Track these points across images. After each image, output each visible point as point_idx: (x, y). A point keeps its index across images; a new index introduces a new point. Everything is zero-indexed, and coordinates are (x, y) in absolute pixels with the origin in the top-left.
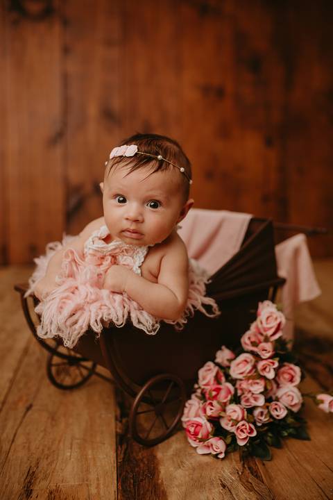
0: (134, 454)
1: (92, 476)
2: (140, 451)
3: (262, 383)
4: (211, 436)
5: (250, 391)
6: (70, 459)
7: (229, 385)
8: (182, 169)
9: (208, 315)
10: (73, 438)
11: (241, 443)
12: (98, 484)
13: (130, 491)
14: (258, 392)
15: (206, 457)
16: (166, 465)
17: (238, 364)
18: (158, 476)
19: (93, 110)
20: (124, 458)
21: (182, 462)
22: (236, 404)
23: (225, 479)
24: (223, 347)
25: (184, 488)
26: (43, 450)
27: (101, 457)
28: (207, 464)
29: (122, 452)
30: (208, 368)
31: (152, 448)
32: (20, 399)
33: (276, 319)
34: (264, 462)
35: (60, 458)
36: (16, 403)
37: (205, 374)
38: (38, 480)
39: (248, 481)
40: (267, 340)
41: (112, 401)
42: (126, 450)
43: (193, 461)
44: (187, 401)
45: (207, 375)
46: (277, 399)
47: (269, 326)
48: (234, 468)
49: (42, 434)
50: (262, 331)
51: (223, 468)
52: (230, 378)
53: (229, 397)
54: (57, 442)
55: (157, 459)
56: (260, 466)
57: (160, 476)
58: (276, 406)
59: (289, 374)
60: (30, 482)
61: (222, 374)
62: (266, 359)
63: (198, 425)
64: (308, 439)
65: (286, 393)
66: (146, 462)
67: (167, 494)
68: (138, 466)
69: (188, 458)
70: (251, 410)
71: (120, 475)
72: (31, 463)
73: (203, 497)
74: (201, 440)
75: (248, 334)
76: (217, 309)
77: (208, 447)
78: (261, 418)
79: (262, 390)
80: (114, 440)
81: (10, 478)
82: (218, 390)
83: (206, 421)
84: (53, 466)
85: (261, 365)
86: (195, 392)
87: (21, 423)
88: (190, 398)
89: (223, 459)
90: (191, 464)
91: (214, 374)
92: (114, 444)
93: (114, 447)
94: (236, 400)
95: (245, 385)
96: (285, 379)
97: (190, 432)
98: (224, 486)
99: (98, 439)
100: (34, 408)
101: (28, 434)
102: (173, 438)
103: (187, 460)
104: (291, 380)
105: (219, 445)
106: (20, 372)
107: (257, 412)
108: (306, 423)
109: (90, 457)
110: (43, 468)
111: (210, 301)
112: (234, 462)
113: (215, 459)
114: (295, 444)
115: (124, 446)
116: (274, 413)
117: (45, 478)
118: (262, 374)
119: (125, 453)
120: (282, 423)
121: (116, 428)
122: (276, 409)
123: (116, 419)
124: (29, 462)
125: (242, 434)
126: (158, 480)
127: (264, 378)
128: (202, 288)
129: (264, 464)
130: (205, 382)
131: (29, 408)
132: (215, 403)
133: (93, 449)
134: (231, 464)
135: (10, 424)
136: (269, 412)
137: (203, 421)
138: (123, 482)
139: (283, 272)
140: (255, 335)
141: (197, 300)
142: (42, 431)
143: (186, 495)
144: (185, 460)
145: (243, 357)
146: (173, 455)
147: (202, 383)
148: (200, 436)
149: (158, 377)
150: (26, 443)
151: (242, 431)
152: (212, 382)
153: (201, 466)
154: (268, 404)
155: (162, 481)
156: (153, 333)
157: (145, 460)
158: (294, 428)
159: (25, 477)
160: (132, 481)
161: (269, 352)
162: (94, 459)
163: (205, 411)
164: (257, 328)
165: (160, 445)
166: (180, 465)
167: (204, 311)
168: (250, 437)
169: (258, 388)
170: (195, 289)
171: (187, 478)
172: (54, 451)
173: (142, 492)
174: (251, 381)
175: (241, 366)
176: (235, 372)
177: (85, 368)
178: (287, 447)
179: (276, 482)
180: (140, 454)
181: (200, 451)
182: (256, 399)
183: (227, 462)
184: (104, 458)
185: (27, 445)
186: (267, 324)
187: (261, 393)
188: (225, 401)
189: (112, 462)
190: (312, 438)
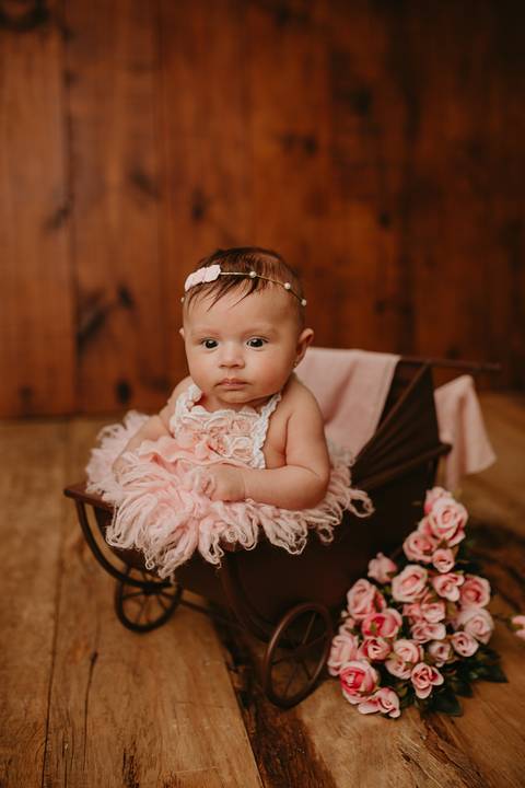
0: (269, 720)
1: (220, 757)
2: (277, 715)
3: (441, 607)
4: (377, 688)
5: (424, 619)
6: (179, 733)
7: (394, 612)
8: (287, 286)
9: (359, 515)
10: (174, 701)
11: (423, 696)
12: (231, 769)
13: (281, 776)
14: (437, 621)
15: (373, 718)
16: (320, 732)
17: (404, 582)
18: (313, 750)
19: (114, 175)
20: (256, 728)
21: (340, 727)
22: (408, 638)
23: (406, 749)
24: (380, 555)
25: (353, 766)
26: (135, 722)
27: (224, 727)
28: (376, 727)
29: (253, 718)
30: (361, 588)
31: (293, 709)
32: (76, 644)
33: (456, 515)
34: (454, 719)
35: (164, 733)
36: (72, 652)
37: (357, 597)
38: (143, 769)
39: (438, 749)
40: (443, 545)
41: (213, 639)
42: (256, 715)
43: (355, 724)
44: (333, 637)
45: (361, 598)
46: (462, 628)
47: (446, 526)
48: (415, 731)
49: (126, 699)
50: (437, 533)
51: (399, 732)
52: (392, 601)
53: (396, 630)
54: (152, 710)
55: (304, 725)
56: (448, 726)
57: (316, 752)
58: (461, 639)
59: (474, 590)
60: (130, 773)
61: (381, 596)
62: (446, 574)
63: (359, 673)
64: (505, 680)
65: (472, 619)
66: (290, 731)
67: (334, 776)
68: (280, 737)
69: (347, 719)
70: (426, 646)
71: (258, 752)
72: (124, 742)
73: (383, 776)
74: (364, 694)
75: (413, 536)
76: (370, 505)
77: (375, 703)
78: (440, 656)
79: (442, 617)
80: (234, 699)
81: (100, 770)
82: (380, 620)
83: (369, 666)
84: (158, 745)
85: (438, 582)
86: (343, 623)
87: (90, 682)
88: (337, 633)
89: (396, 719)
90: (354, 729)
91: (371, 597)
92: (236, 705)
93: (238, 711)
94: (406, 632)
95: (416, 612)
96: (469, 598)
97: (346, 683)
98: (407, 758)
99: (211, 701)
100: (100, 658)
101: (106, 699)
102: (319, 692)
103: (347, 724)
104: (478, 599)
105: (390, 699)
106: (63, 602)
107: (434, 649)
108: (499, 657)
109: (207, 728)
110: (144, 749)
111: (360, 494)
112: (413, 723)
113: (385, 720)
114: (489, 690)
115: (253, 709)
116: (460, 649)
117: (152, 765)
118: (442, 595)
119: (256, 720)
120: (470, 661)
121: (232, 682)
122: (461, 642)
123: (229, 669)
124: (120, 742)
125: (422, 681)
126: (314, 755)
127: (445, 600)
128: (346, 474)
129: (453, 722)
130: (359, 609)
131: (94, 658)
132: (380, 640)
133: (208, 715)
134: (409, 725)
135: (74, 686)
136: (452, 648)
137: (365, 666)
138: (266, 763)
139: (446, 436)
140: (425, 538)
141: (344, 494)
142: (125, 694)
143: (359, 777)
144: (343, 723)
145: (410, 570)
146: (326, 718)
147: (354, 611)
148: (362, 689)
149: (299, 609)
150: (106, 713)
151: (422, 678)
152: (369, 608)
153: (369, 732)
154: (449, 636)
155: (321, 757)
156: (298, 552)
157: (287, 727)
158: (485, 666)
159: (121, 765)
160: (278, 760)
161: (449, 563)
162: (215, 732)
163: (366, 652)
164: (428, 527)
165: (303, 704)
166: (339, 732)
167: (354, 510)
168: (434, 686)
169: (437, 614)
170: (337, 477)
171: (354, 750)
172: (152, 724)
173: (295, 776)
174: (424, 606)
175: (408, 583)
176: (399, 593)
177: (166, 595)
178: (478, 693)
179: (476, 747)
180: (278, 719)
181: (364, 709)
182: (432, 629)
183: (403, 722)
184: (228, 729)
185: (109, 717)
186: (444, 523)
187: (441, 622)
188: (391, 635)
189: (241, 732)
190: (509, 678)
